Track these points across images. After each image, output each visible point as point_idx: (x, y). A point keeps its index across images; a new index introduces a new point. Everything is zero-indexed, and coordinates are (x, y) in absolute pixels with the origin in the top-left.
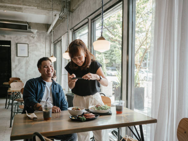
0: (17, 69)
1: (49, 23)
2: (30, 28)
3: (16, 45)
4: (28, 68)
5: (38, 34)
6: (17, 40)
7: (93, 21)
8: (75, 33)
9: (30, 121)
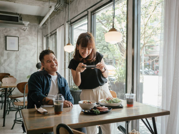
0: (6, 64)
1: (42, 15)
2: (21, 20)
3: (5, 38)
4: (18, 63)
5: (30, 26)
6: (6, 32)
7: (93, 13)
8: (72, 26)
9: (41, 115)
